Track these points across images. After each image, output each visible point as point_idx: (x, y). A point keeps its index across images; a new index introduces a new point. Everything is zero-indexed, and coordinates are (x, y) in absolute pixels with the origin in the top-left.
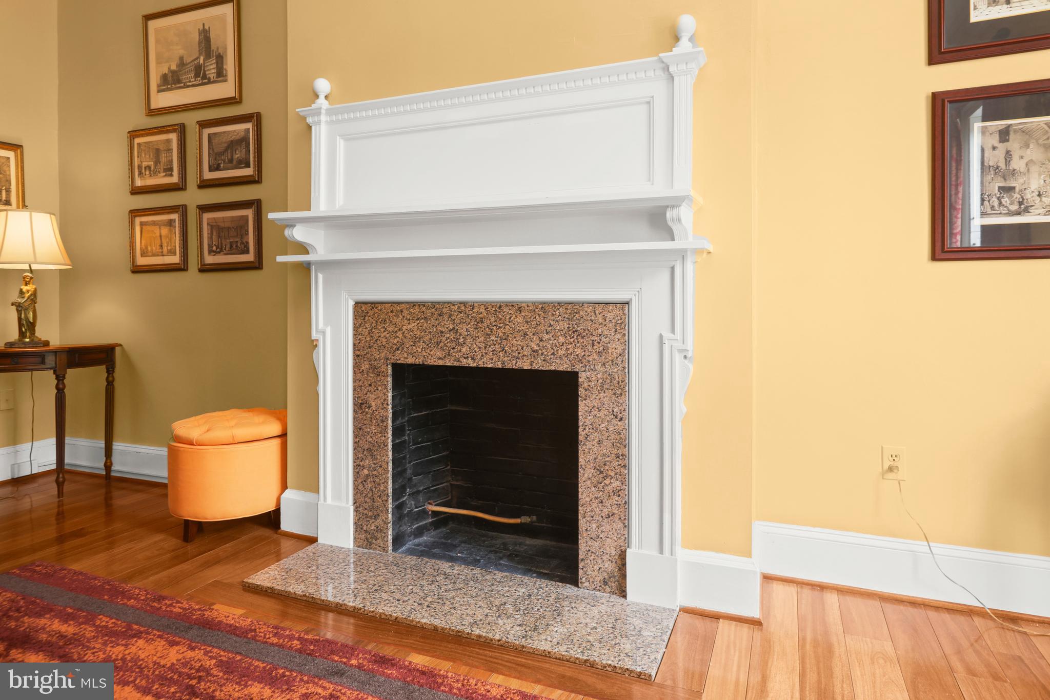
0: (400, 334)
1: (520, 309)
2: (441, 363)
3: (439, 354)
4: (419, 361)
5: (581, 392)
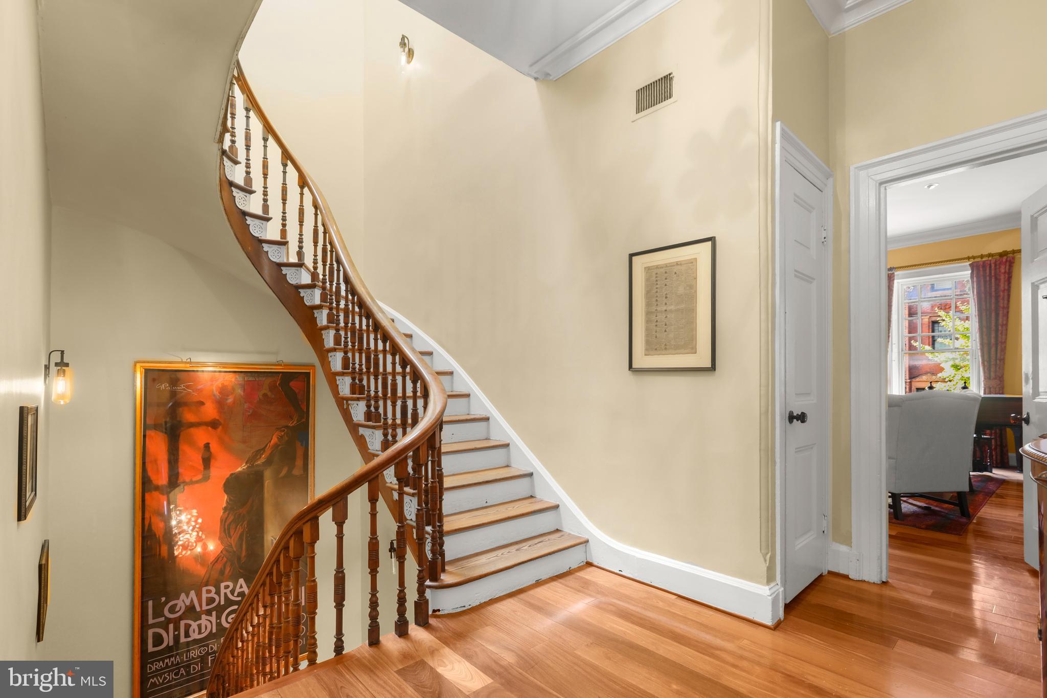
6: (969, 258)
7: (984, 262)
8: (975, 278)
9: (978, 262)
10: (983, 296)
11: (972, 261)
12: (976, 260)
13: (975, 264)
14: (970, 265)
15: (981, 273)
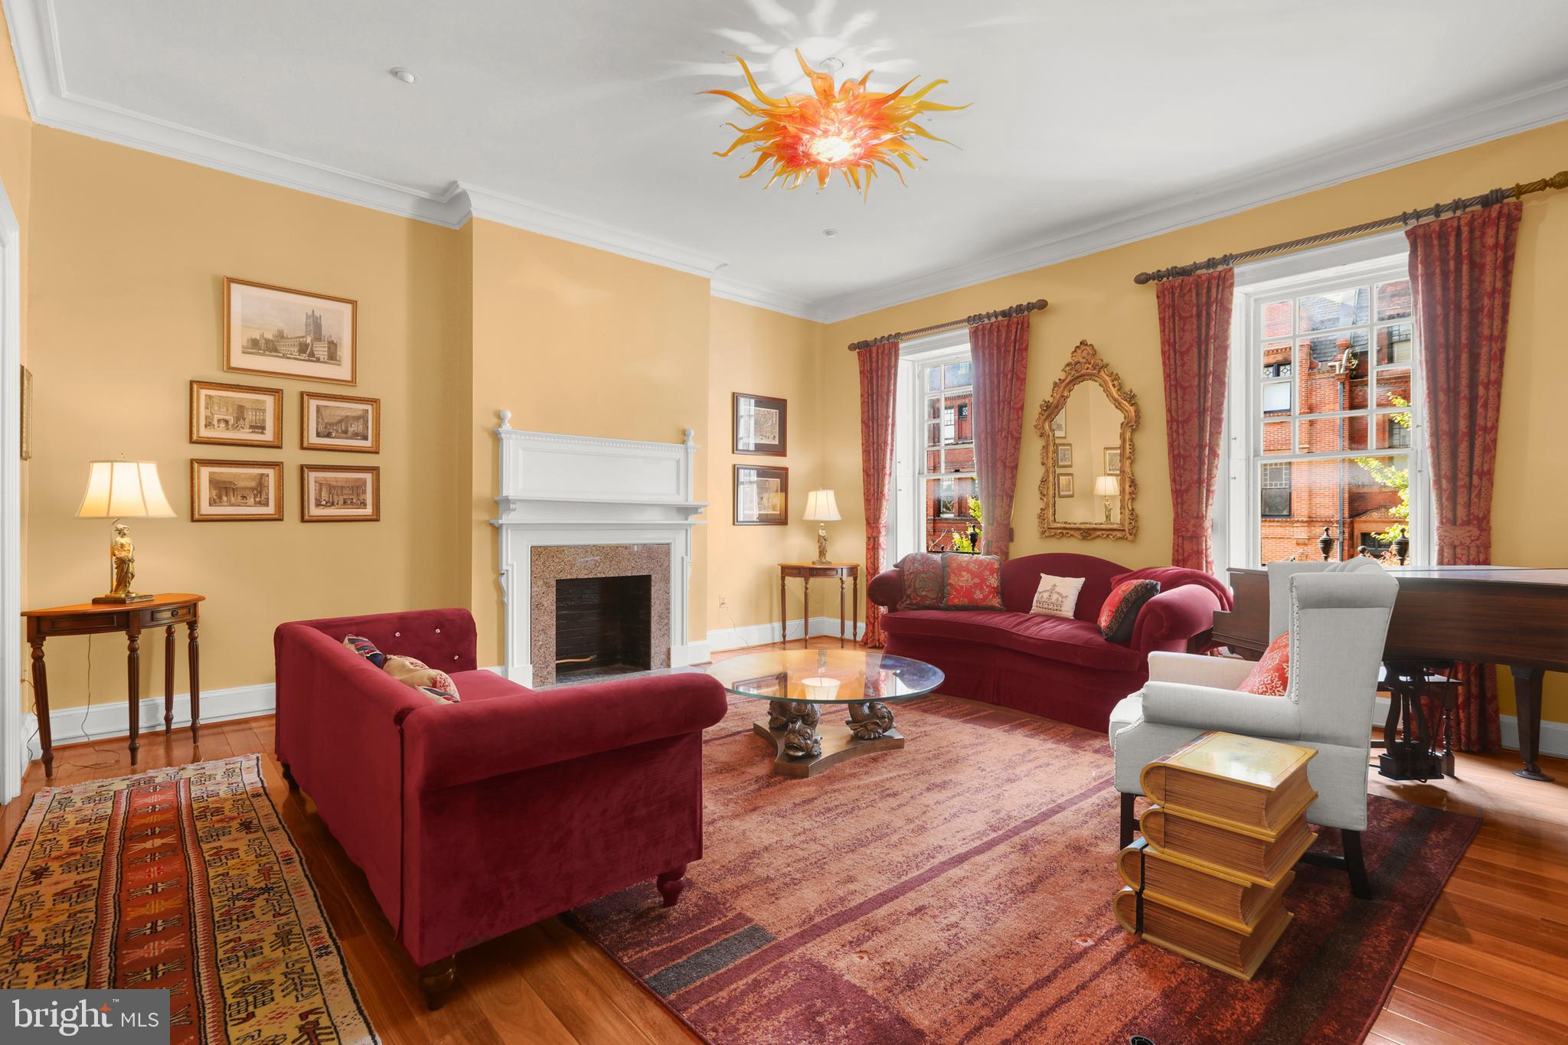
0: (563, 563)
1: (626, 548)
2: (586, 577)
3: (586, 572)
4: (574, 577)
5: (653, 583)
6: (1404, 218)
7: (1443, 224)
8: (1420, 266)
9: (1428, 224)
10: (1439, 310)
11: (1412, 223)
12: (1424, 220)
13: (1421, 231)
14: (1409, 234)
15: (1436, 251)
